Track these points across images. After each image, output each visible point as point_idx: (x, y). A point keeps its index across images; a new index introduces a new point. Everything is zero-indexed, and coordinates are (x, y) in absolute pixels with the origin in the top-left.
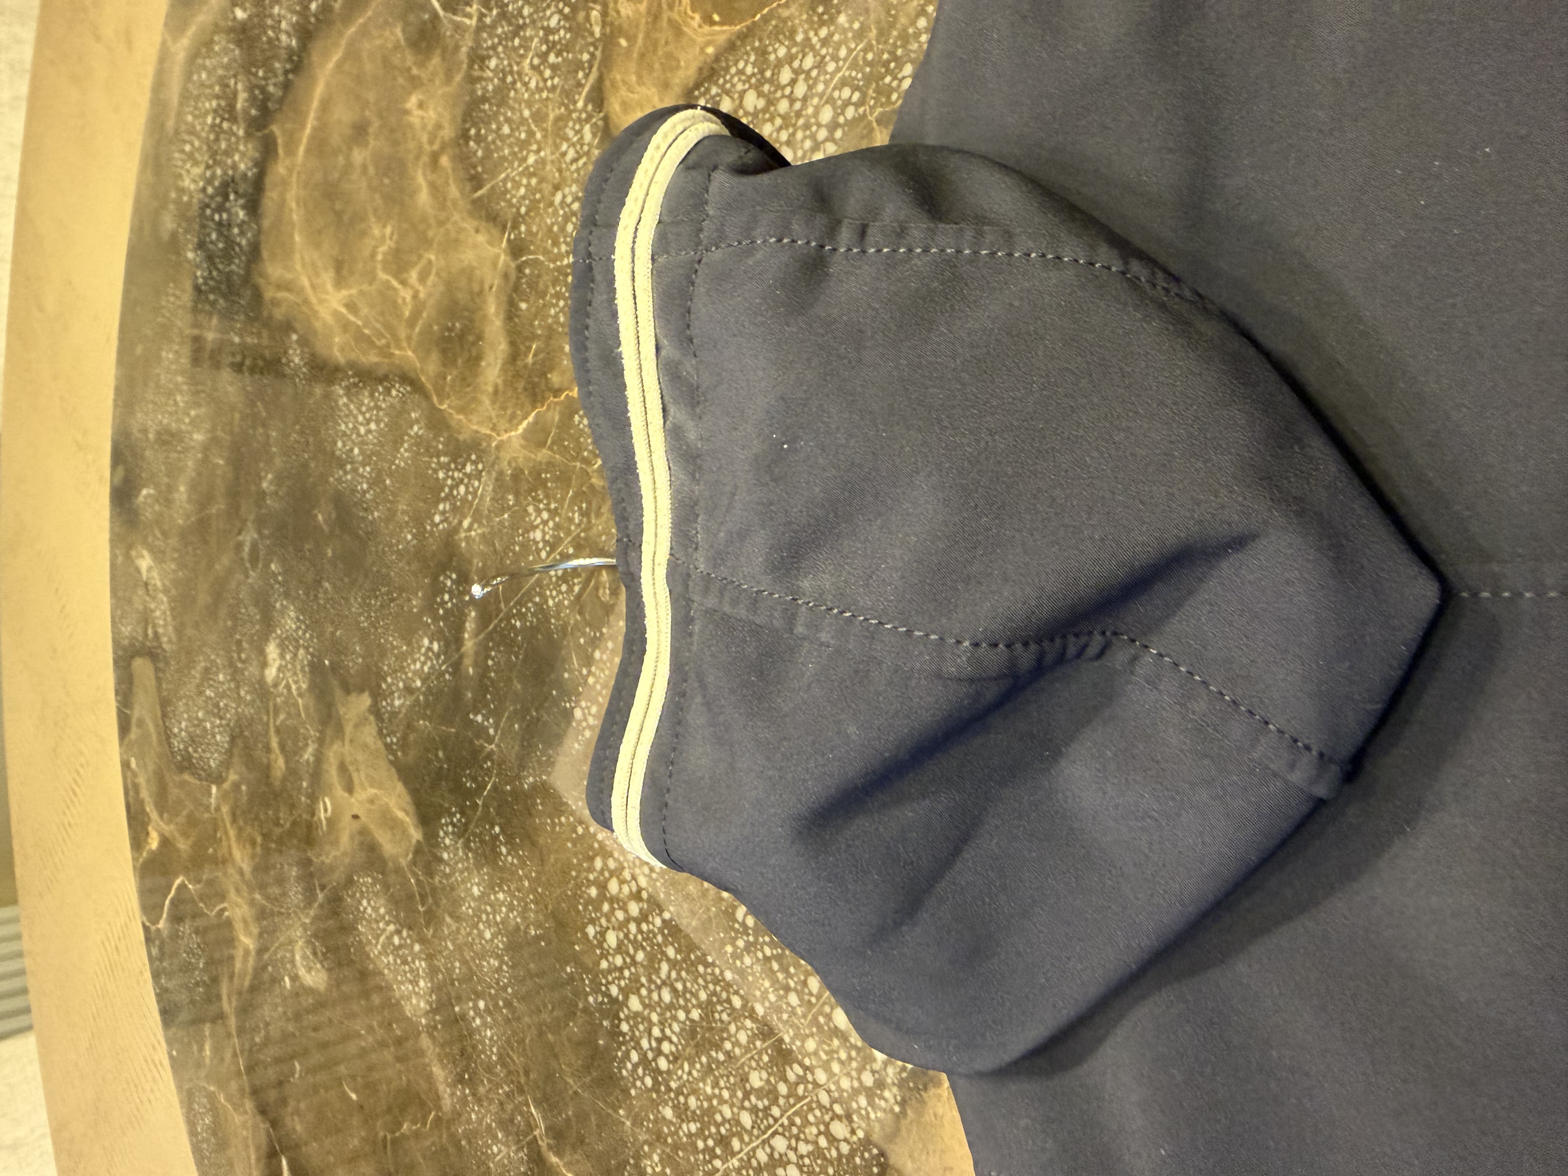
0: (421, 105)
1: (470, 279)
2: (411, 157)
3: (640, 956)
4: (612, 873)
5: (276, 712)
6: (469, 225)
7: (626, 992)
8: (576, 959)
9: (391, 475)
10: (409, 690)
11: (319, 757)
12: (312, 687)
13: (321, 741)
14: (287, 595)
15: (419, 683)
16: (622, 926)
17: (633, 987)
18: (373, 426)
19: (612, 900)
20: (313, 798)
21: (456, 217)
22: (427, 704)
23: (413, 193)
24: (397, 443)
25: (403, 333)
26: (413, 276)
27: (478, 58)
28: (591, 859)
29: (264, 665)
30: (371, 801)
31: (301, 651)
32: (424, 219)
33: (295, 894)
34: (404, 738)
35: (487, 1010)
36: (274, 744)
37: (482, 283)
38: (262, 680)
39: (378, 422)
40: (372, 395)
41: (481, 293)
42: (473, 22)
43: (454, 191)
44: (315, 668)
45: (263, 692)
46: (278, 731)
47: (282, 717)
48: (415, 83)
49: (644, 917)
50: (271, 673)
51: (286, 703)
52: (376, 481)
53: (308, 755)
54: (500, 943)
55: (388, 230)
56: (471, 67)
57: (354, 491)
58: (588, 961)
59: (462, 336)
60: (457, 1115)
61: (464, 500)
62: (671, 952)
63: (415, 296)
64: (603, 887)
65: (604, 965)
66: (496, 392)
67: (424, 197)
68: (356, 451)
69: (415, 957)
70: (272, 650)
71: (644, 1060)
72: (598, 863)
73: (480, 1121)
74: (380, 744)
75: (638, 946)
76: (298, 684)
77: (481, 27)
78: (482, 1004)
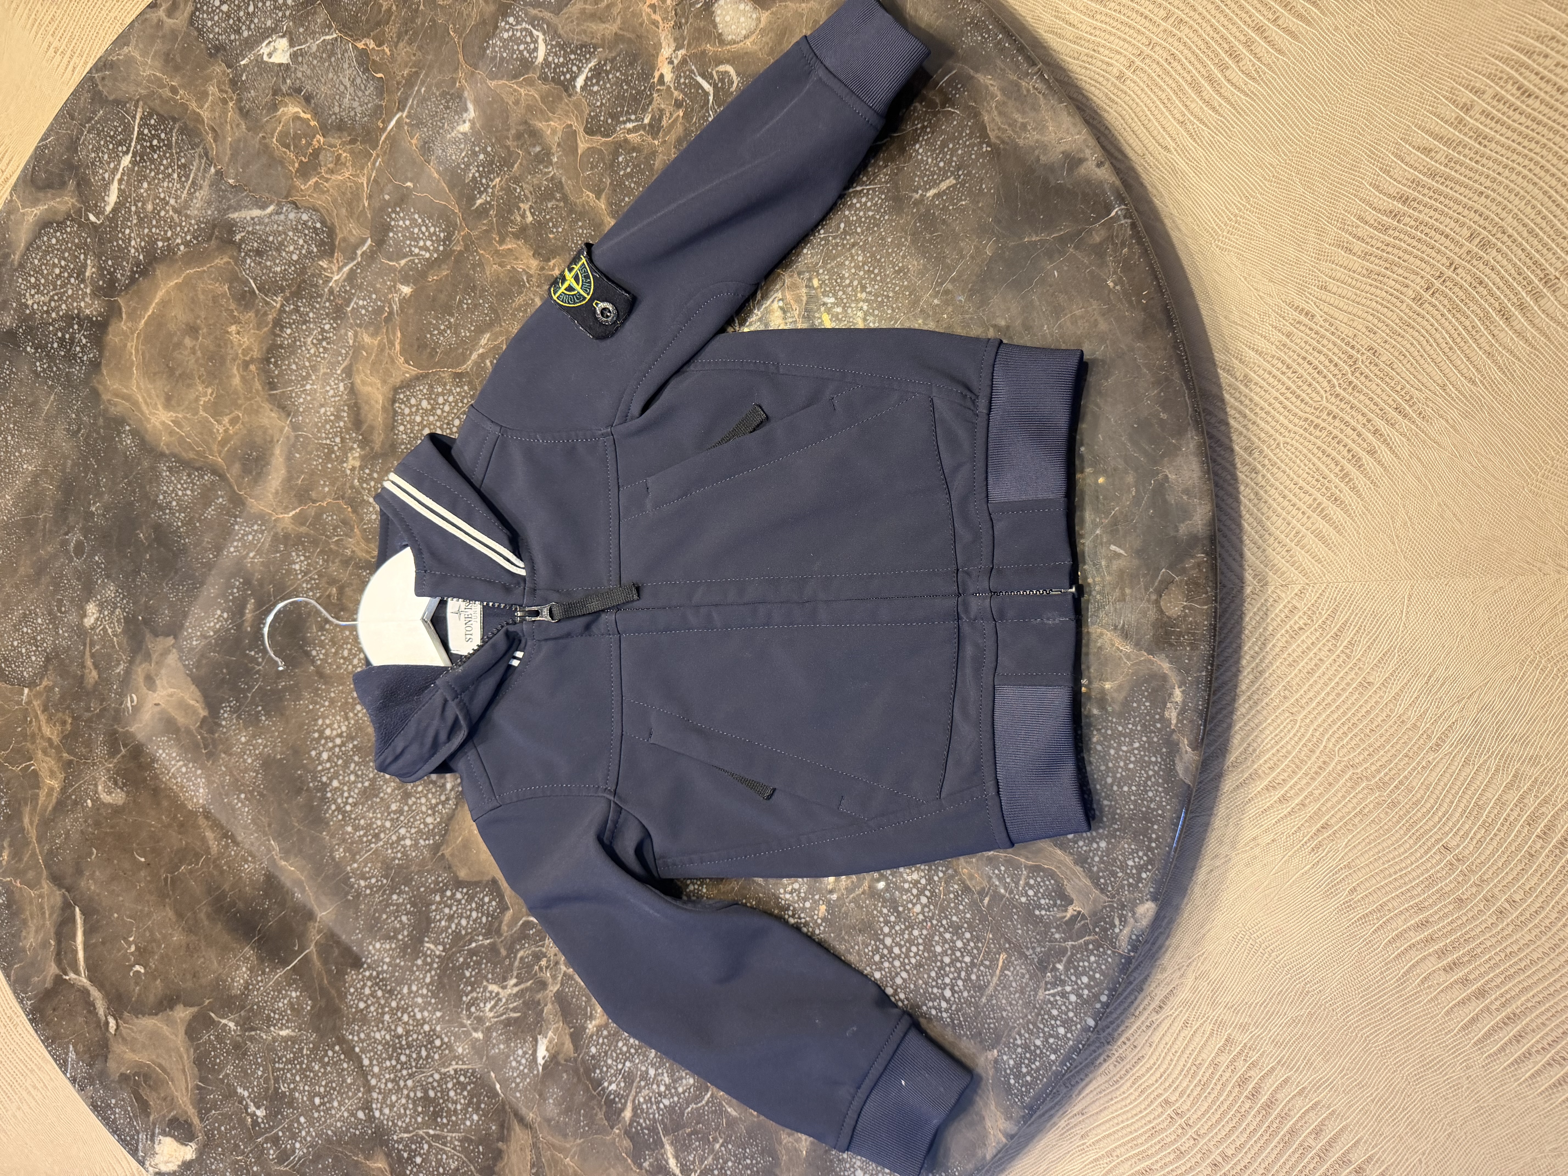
0: (238, 333)
1: (265, 433)
2: (229, 357)
3: (340, 762)
4: (328, 726)
5: (92, 644)
6: (267, 406)
7: (331, 779)
8: (304, 767)
9: (199, 520)
10: (204, 636)
11: (128, 672)
12: (124, 632)
13: (131, 662)
14: (108, 576)
15: (212, 633)
16: (331, 749)
17: (336, 776)
18: (189, 492)
19: (326, 738)
20: (122, 695)
21: (258, 399)
22: (217, 644)
23: (229, 377)
24: (207, 505)
25: (215, 447)
26: (226, 420)
27: (278, 323)
28: (317, 720)
29: (84, 615)
30: (171, 695)
31: (118, 611)
32: (236, 392)
33: (100, 750)
34: (199, 661)
35: (246, 798)
36: (89, 663)
37: (272, 437)
38: (80, 626)
39: (192, 491)
40: (189, 475)
41: (271, 441)
42: (278, 306)
43: (257, 385)
44: (130, 621)
45: (81, 632)
46: (93, 656)
47: (97, 647)
48: (236, 321)
49: (343, 744)
50: (89, 622)
51: (102, 639)
52: (189, 522)
53: (120, 669)
54: (257, 764)
55: (210, 391)
56: (274, 326)
57: (170, 525)
58: (311, 767)
59: (257, 459)
60: (221, 855)
61: (251, 543)
62: (356, 758)
63: (226, 431)
64: (321, 732)
65: (320, 768)
66: (277, 493)
67: (236, 381)
68: (174, 503)
69: (197, 777)
70: (91, 608)
71: (338, 809)
72: (320, 722)
73: (236, 855)
74: (180, 664)
75: (338, 757)
76: (115, 629)
77: (282, 311)
78: (243, 796)
